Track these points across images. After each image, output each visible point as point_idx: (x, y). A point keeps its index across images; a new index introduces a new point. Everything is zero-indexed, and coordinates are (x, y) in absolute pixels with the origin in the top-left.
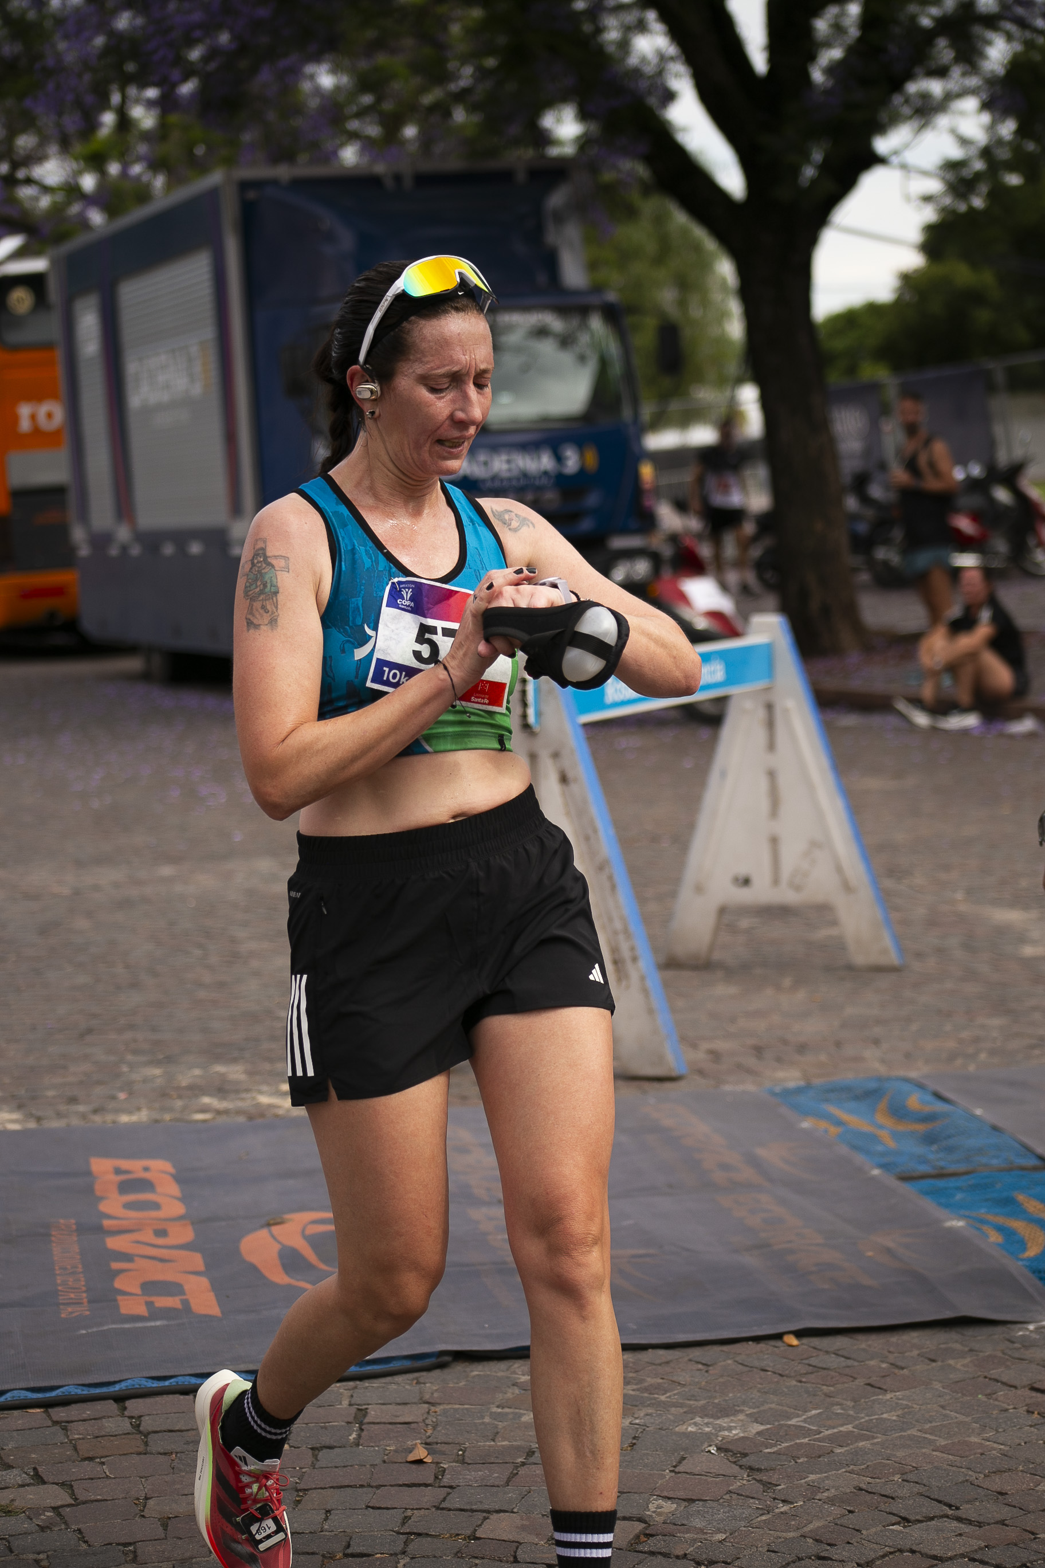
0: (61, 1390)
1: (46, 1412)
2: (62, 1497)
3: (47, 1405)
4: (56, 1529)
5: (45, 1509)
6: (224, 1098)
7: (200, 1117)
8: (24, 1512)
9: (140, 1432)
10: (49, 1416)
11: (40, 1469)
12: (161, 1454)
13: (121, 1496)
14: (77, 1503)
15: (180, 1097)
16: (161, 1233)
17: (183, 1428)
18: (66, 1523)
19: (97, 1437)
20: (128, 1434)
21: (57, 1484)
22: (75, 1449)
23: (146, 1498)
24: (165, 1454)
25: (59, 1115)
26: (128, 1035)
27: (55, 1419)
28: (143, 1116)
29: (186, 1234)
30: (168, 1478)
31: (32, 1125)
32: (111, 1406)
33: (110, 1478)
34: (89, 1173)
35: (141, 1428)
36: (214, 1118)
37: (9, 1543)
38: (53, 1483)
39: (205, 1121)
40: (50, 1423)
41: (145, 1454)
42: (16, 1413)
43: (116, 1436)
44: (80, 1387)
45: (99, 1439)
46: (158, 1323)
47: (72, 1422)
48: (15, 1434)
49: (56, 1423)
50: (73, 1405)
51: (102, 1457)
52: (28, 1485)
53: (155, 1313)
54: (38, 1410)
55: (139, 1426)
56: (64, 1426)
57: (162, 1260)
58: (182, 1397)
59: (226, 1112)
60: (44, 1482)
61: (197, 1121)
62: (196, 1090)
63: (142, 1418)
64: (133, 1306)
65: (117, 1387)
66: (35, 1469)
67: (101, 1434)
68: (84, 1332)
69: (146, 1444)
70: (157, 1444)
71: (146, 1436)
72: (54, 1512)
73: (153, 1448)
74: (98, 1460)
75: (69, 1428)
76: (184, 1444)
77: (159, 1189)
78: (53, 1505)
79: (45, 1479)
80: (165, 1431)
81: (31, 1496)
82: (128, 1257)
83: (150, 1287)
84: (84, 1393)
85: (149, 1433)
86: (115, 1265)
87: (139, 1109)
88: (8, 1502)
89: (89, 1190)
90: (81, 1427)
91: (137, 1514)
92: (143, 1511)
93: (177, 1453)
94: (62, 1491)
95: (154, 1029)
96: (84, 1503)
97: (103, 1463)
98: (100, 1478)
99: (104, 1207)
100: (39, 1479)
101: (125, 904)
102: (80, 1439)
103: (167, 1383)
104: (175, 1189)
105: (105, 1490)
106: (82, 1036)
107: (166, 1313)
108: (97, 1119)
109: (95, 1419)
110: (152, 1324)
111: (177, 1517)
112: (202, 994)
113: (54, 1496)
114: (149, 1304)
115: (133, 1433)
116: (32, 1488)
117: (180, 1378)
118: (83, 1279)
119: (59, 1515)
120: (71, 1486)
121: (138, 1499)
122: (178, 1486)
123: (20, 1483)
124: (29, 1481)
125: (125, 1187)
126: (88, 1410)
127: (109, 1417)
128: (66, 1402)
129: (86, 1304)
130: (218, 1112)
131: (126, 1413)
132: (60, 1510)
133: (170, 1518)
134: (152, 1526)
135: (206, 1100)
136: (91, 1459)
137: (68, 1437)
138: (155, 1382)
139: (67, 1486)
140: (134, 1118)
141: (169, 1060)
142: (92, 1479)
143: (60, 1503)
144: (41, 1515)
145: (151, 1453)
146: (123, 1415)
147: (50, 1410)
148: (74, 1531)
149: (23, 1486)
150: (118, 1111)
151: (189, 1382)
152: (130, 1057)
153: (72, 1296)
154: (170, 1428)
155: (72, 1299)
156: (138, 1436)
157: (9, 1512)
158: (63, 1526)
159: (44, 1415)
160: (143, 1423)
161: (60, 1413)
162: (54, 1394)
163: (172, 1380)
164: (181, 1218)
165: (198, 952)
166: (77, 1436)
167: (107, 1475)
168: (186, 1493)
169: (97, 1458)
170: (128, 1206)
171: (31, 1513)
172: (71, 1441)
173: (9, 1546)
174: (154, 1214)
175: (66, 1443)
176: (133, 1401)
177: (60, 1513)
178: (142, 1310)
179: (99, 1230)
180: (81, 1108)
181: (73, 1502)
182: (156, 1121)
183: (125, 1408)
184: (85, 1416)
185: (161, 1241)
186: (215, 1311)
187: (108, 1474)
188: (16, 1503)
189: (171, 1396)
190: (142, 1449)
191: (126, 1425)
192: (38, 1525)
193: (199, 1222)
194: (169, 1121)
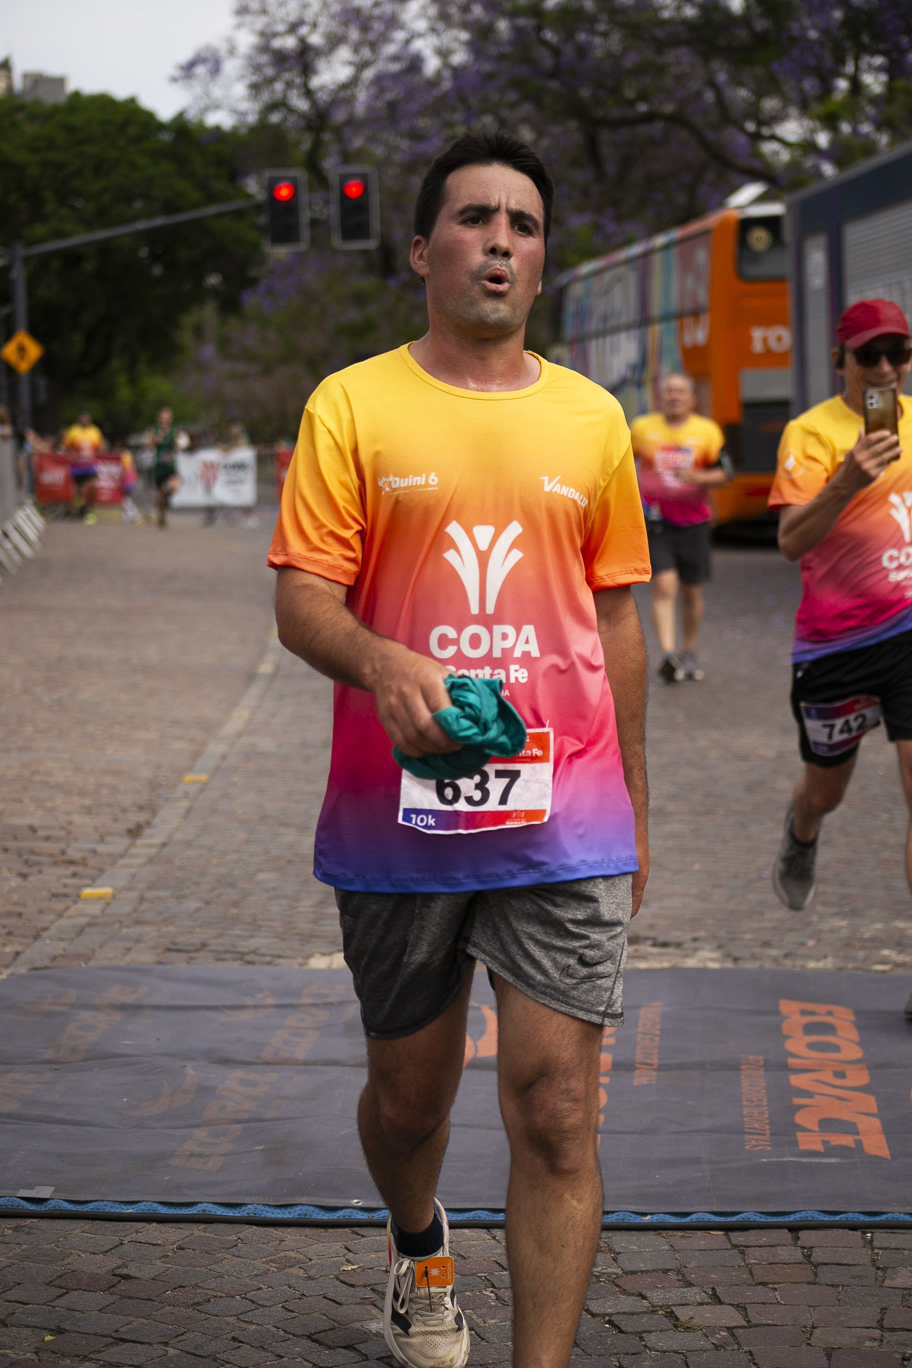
0: (741, 1215)
1: (727, 1235)
2: (737, 1320)
3: (727, 1229)
4: (729, 1348)
5: (721, 1328)
6: (901, 952)
7: (880, 967)
8: (701, 1330)
9: (811, 1263)
10: (729, 1239)
11: (718, 1290)
12: (829, 1285)
13: (791, 1322)
14: (750, 1325)
15: (863, 948)
16: (840, 1075)
17: (851, 1263)
18: (738, 1344)
19: (771, 1264)
20: (800, 1263)
21: (732, 1305)
22: (751, 1273)
23: (813, 1327)
24: (833, 1286)
25: (754, 957)
27: (734, 1242)
28: (828, 963)
29: (862, 1077)
30: (833, 1310)
31: (729, 965)
32: (785, 1235)
33: (781, 1304)
34: (777, 1012)
35: (812, 1259)
36: (891, 970)
37: (686, 1358)
38: (729, 1304)
39: (884, 972)
40: (729, 1246)
41: (814, 1284)
42: (699, 1233)
43: (788, 1264)
44: (759, 1214)
45: (773, 1266)
46: (833, 1160)
47: (750, 1247)
48: (697, 1253)
49: (735, 1246)
50: (751, 1231)
51: (775, 1283)
52: (706, 1304)
53: (830, 1151)
54: (720, 1233)
55: (810, 1256)
56: (742, 1249)
57: (839, 1098)
58: (850, 1232)
59: (903, 965)
60: (721, 1303)
61: (877, 971)
62: (877, 942)
63: (813, 1249)
64: (809, 1141)
65: (792, 1218)
66: (713, 1289)
67: (775, 1261)
68: (765, 1160)
69: (816, 1274)
70: (826, 1276)
71: (816, 1267)
72: (728, 1332)
73: (822, 1279)
74: (771, 1286)
75: (746, 1252)
76: (851, 1278)
77: (840, 1033)
78: (727, 1325)
79: (722, 1299)
80: (833, 1264)
81: (709, 1315)
82: (808, 1094)
83: (827, 1124)
84: (763, 1220)
85: (819, 1264)
86: (797, 1101)
87: (825, 957)
88: (688, 1318)
89: (778, 1029)
90: (757, 1252)
91: (804, 1342)
92: (809, 1339)
93: (843, 1286)
94: (737, 1313)
95: (842, 884)
96: (757, 1326)
97: (775, 1289)
98: (772, 1304)
99: (790, 1046)
100: (716, 1299)
102: (755, 1264)
103: (838, 1218)
104: (854, 1035)
105: (776, 1315)
107: (842, 1151)
108: (788, 963)
109: (770, 1246)
110: (827, 1160)
111: (839, 1348)
112: (887, 854)
113: (729, 1317)
114: (825, 1142)
115: (804, 1263)
116: (710, 1307)
117: (849, 1214)
118: (766, 1112)
119: (733, 1335)
120: (746, 1309)
121: (805, 1327)
122: (843, 1319)
123: (699, 1301)
124: (707, 1300)
125: (809, 1029)
126: (764, 1237)
127: (783, 1245)
128: (744, 1228)
129: (768, 1135)
130: (897, 965)
131: (799, 1243)
132: (734, 1330)
133: (834, 1349)
134: (817, 1355)
135: (886, 952)
136: (764, 1284)
137: (745, 1261)
138: (827, 1216)
139: (741, 1308)
140: (820, 965)
141: (855, 913)
142: (764, 1304)
143: (734, 1324)
144: (716, 1333)
145: (820, 1284)
146: (795, 1245)
147: (730, 1234)
148: (745, 1352)
149: (702, 1304)
150: (807, 957)
151: (858, 1219)
153: (756, 1126)
154: (838, 1261)
155: (755, 1128)
156: (809, 1266)
157: (688, 1328)
158: (736, 1347)
159: (724, 1237)
160: (814, 1254)
161: (739, 1238)
162: (734, 1219)
163: (842, 1216)
164: (857, 1061)
165: (885, 816)
166: (753, 1261)
167: (778, 1302)
168: (850, 1326)
169: (770, 1283)
170: (812, 1046)
171: (708, 1331)
172: (747, 1265)
173: (686, 1361)
174: (834, 1056)
175: (743, 1266)
176: (806, 1232)
177: (733, 1333)
178: (820, 1147)
179: (785, 1068)
180: (774, 952)
181: (746, 1325)
182: (840, 969)
183: (798, 1238)
184: (761, 1242)
185: (839, 1082)
186: (885, 1153)
187: (779, 1300)
188: (694, 1321)
189: (840, 1230)
190: (811, 1279)
191: (798, 1255)
192: (713, 1343)
193: (876, 1067)
194: (852, 969)
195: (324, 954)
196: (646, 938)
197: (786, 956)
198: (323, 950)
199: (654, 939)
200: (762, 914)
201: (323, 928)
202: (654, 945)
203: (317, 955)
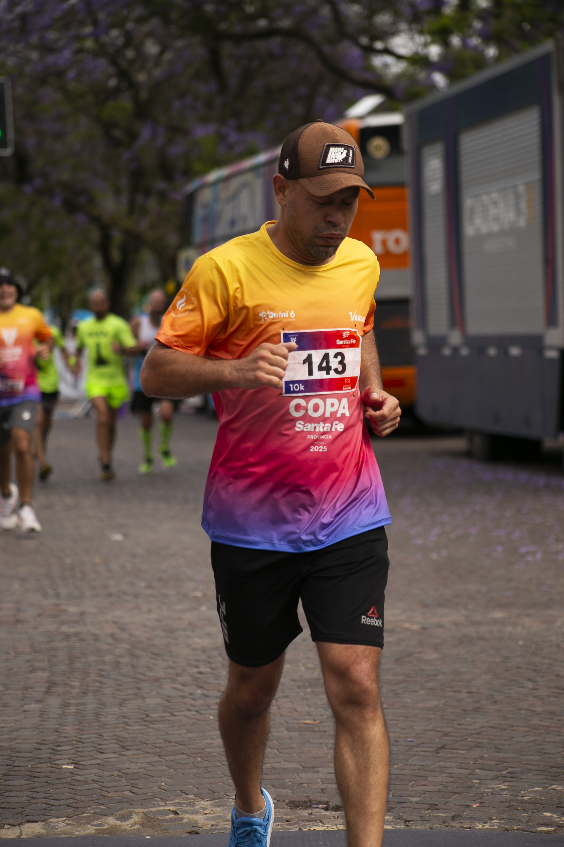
7: (544, 829)
15: (525, 811)
25: (423, 819)
26: (476, 753)
28: (494, 824)
31: (401, 827)
36: (556, 830)
39: (547, 832)
61: (541, 832)
62: (538, 805)
87: (491, 819)
95: (498, 749)
101: (465, 640)
106: (437, 751)
108: (456, 825)
112: (536, 721)
135: (548, 814)
140: (487, 826)
150: (473, 819)
152: (478, 771)
165: (530, 685)
180: (442, 814)
182: (506, 830)
194: (517, 829)
195: (14, 826)
196: (320, 803)
197: (453, 818)
198: (12, 822)
199: (327, 803)
200: (426, 778)
201: (9, 800)
202: (326, 809)
203: (6, 826)
